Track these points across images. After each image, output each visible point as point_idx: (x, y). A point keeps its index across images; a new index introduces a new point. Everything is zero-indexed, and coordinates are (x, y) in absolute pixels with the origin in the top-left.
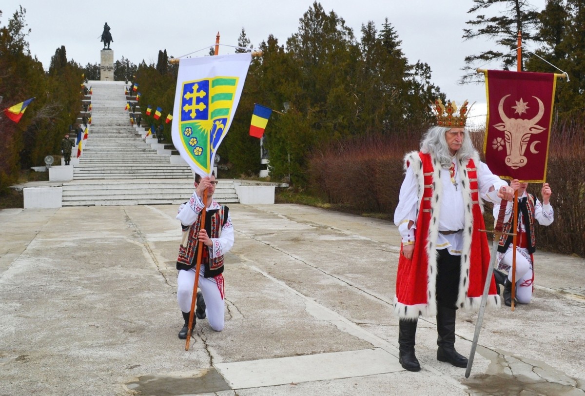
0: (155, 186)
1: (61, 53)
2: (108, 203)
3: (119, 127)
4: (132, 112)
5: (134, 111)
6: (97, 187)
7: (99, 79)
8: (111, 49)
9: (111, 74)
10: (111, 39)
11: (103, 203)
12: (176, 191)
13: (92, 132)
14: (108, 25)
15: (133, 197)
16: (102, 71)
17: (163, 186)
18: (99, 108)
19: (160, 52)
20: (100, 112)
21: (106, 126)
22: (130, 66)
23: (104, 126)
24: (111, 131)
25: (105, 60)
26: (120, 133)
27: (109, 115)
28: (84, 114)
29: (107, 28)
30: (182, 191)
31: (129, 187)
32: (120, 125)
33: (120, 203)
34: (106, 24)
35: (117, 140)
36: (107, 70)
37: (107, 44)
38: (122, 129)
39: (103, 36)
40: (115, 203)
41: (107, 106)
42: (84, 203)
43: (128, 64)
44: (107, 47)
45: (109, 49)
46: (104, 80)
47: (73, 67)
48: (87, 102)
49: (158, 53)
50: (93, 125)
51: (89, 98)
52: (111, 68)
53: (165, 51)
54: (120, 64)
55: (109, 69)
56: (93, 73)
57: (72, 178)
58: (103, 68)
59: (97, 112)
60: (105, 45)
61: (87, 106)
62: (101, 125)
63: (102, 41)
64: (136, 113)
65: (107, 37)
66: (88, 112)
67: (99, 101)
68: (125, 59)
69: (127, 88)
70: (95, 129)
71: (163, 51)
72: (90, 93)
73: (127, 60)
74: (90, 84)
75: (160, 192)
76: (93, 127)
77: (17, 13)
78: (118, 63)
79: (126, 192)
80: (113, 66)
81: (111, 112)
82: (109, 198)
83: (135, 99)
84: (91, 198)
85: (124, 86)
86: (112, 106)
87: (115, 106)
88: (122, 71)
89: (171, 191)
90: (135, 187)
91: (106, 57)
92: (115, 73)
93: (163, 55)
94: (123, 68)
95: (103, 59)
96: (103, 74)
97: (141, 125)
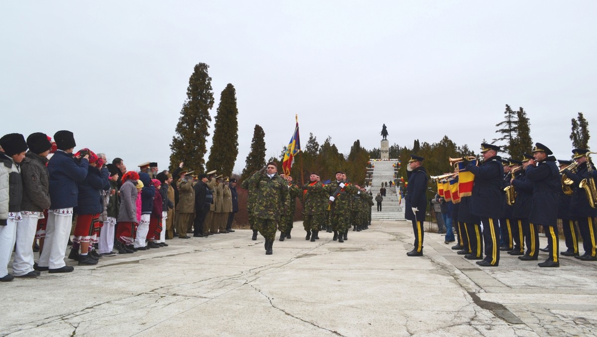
1: (357, 143)
7: (379, 158)
9: (387, 155)
10: (387, 134)
14: (386, 125)
16: (382, 153)
19: (415, 141)
22: (400, 149)
25: (384, 147)
29: (384, 127)
34: (384, 125)
39: (382, 132)
41: (382, 174)
43: (398, 148)
45: (386, 140)
46: (383, 159)
47: (364, 150)
50: (373, 186)
51: (373, 170)
52: (387, 151)
53: (418, 140)
55: (386, 152)
56: (376, 154)
58: (382, 151)
60: (384, 138)
61: (370, 175)
65: (384, 133)
67: (377, 172)
69: (395, 164)
71: (417, 140)
72: (373, 167)
73: (397, 145)
74: (373, 161)
78: (392, 147)
80: (388, 150)
83: (399, 170)
85: (394, 162)
86: (385, 175)
87: (387, 174)
88: (394, 152)
91: (384, 145)
92: (389, 154)
93: (417, 143)
94: (395, 150)
95: (382, 146)
96: (382, 155)
97: (399, 187)
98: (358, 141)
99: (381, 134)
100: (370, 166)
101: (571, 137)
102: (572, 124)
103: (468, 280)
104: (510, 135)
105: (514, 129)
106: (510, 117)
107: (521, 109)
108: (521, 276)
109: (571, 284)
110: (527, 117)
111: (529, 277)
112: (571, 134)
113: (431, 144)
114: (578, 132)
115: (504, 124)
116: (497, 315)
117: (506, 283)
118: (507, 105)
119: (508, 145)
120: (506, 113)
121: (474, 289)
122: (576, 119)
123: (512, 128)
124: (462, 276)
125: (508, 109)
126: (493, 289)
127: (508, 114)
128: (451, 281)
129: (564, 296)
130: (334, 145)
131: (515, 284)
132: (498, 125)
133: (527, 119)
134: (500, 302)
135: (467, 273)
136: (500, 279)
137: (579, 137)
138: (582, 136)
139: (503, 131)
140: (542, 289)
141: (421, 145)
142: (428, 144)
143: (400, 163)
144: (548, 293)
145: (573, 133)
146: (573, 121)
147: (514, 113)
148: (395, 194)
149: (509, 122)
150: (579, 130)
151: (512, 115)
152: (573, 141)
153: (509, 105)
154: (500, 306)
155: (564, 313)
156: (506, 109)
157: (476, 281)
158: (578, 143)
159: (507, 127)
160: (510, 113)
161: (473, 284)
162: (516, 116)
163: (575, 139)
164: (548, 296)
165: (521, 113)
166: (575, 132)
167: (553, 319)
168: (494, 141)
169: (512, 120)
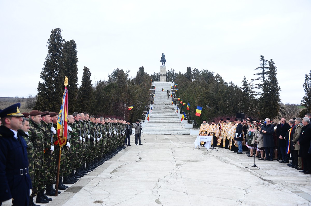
0: (167, 130)
1: (142, 69)
2: (154, 134)
3: (167, 105)
4: (174, 98)
5: (174, 97)
6: (151, 130)
7: (159, 81)
8: (165, 66)
9: (165, 78)
10: (165, 61)
11: (152, 134)
12: (173, 131)
13: (154, 108)
14: (164, 54)
15: (161, 132)
16: (161, 76)
17: (169, 130)
18: (159, 96)
19: (188, 67)
20: (159, 98)
21: (161, 105)
22: (175, 73)
23: (160, 105)
24: (162, 107)
25: (162, 71)
26: (166, 109)
27: (163, 100)
28: (152, 99)
29: (163, 56)
30: (174, 131)
31: (160, 130)
32: (167, 104)
33: (157, 134)
34: (163, 53)
35: (164, 112)
36: (163, 76)
37: (163, 63)
38: (168, 106)
39: (161, 59)
40: (155, 134)
42: (147, 134)
43: (174, 72)
44: (163, 65)
46: (162, 81)
47: (147, 76)
48: (153, 93)
49: (187, 68)
51: (154, 91)
54: (170, 72)
55: (164, 75)
56: (156, 78)
57: (145, 127)
58: (161, 75)
59: (158, 98)
60: (162, 64)
61: (153, 95)
62: (159, 105)
63: (161, 62)
64: (175, 98)
65: (163, 60)
66: (153, 98)
67: (157, 92)
68: (172, 69)
69: (172, 86)
70: (156, 106)
71: (189, 67)
72: (155, 88)
73: (173, 70)
74: (155, 83)
75: (168, 131)
76: (155, 105)
77: (127, 72)
78: (169, 71)
79: (159, 131)
80: (166, 74)
81: (164, 98)
82: (154, 133)
83: (175, 91)
84: (149, 132)
85: (171, 84)
86: (164, 95)
88: (170, 77)
89: (171, 131)
90: (161, 130)
91: (163, 70)
93: (189, 69)
94: (171, 75)
95: (161, 70)
96: (161, 78)
97: (176, 105)
98: (143, 67)
99: (160, 61)
100: (153, 87)
101: (304, 86)
102: (306, 77)
103: (256, 173)
104: (264, 76)
105: (266, 73)
106: (263, 64)
107: (271, 60)
108: (274, 171)
109: (292, 174)
110: (274, 65)
111: (277, 172)
112: (304, 84)
113: (200, 70)
114: (308, 83)
115: (260, 69)
116: (270, 182)
117: (270, 174)
118: (262, 56)
119: (262, 83)
120: (260, 61)
121: (260, 176)
122: (308, 74)
123: (264, 72)
124: (253, 172)
125: (262, 58)
126: (266, 176)
127: (262, 62)
128: (250, 174)
129: (289, 178)
130: (122, 70)
131: (273, 175)
132: (255, 70)
133: (275, 67)
134: (270, 180)
135: (254, 171)
136: (267, 173)
137: (309, 86)
138: (310, 85)
139: (259, 74)
140: (282, 176)
141: (192, 70)
142: (197, 70)
143: (176, 85)
144: (284, 177)
145: (305, 83)
146: (306, 75)
147: (266, 61)
148: (174, 112)
149: (263, 68)
150: (309, 82)
151: (265, 63)
152: (304, 88)
153: (263, 56)
154: (270, 181)
155: (288, 182)
156: (261, 58)
157: (259, 173)
158: (307, 90)
159: (261, 71)
160: (263, 61)
161: (258, 174)
162: (268, 63)
163: (306, 86)
164: (284, 178)
165: (271, 63)
166: (307, 82)
167: (285, 183)
168: (252, 80)
169: (265, 66)
